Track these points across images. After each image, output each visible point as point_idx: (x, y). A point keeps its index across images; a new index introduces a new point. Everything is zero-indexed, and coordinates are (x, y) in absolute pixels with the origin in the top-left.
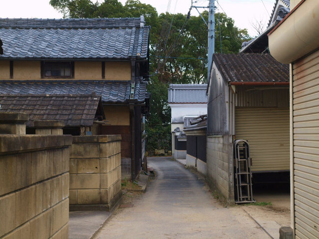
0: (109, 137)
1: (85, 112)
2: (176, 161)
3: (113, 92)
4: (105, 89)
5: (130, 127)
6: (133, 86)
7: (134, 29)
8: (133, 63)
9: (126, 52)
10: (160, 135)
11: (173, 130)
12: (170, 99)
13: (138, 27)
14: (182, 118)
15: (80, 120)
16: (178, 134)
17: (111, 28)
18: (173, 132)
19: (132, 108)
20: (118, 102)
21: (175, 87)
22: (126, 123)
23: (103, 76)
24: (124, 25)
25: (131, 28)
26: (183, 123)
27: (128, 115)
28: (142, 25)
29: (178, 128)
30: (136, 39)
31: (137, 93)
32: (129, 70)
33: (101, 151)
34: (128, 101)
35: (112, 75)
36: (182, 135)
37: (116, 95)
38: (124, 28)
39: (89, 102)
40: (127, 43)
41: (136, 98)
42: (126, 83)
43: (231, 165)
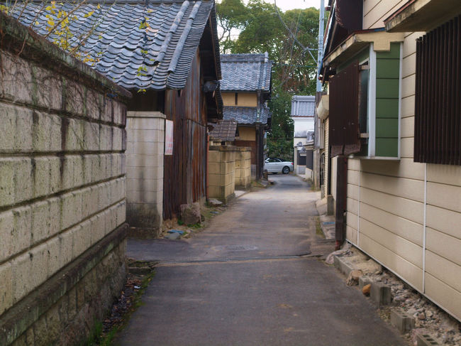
0: (245, 148)
1: (229, 132)
2: (298, 176)
3: (244, 116)
4: (238, 114)
5: (256, 142)
6: (259, 111)
7: (260, 64)
8: (259, 94)
9: (254, 85)
10: (282, 149)
11: (295, 145)
12: (293, 113)
13: (263, 62)
14: (305, 132)
15: (226, 137)
16: (300, 149)
17: (241, 62)
18: (296, 147)
19: (257, 128)
20: (248, 124)
21: (300, 99)
22: (253, 139)
23: (236, 103)
24: (251, 60)
25: (257, 62)
26: (306, 137)
27: (255, 133)
28: (266, 60)
29: (300, 143)
30: (261, 74)
31: (261, 117)
32: (256, 99)
33: (241, 156)
34: (255, 123)
35: (243, 102)
36: (304, 150)
37: (247, 119)
38: (252, 62)
39: (230, 125)
40: (254, 76)
41: (261, 121)
42: (254, 109)
43: (319, 167)
